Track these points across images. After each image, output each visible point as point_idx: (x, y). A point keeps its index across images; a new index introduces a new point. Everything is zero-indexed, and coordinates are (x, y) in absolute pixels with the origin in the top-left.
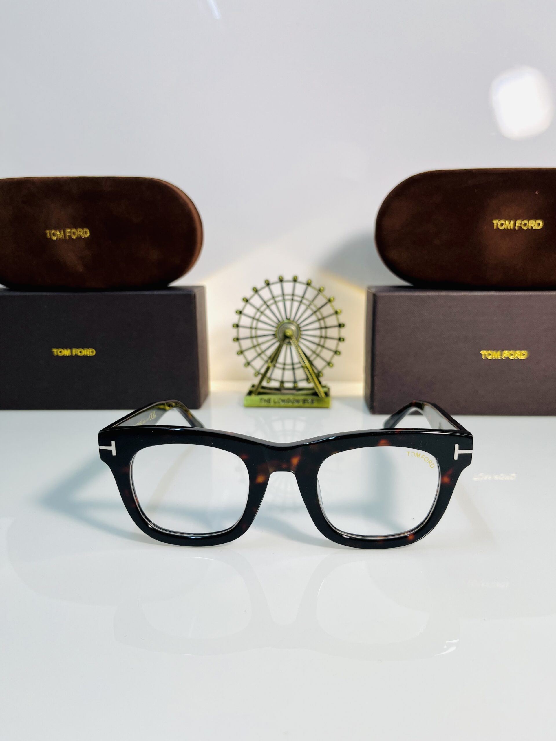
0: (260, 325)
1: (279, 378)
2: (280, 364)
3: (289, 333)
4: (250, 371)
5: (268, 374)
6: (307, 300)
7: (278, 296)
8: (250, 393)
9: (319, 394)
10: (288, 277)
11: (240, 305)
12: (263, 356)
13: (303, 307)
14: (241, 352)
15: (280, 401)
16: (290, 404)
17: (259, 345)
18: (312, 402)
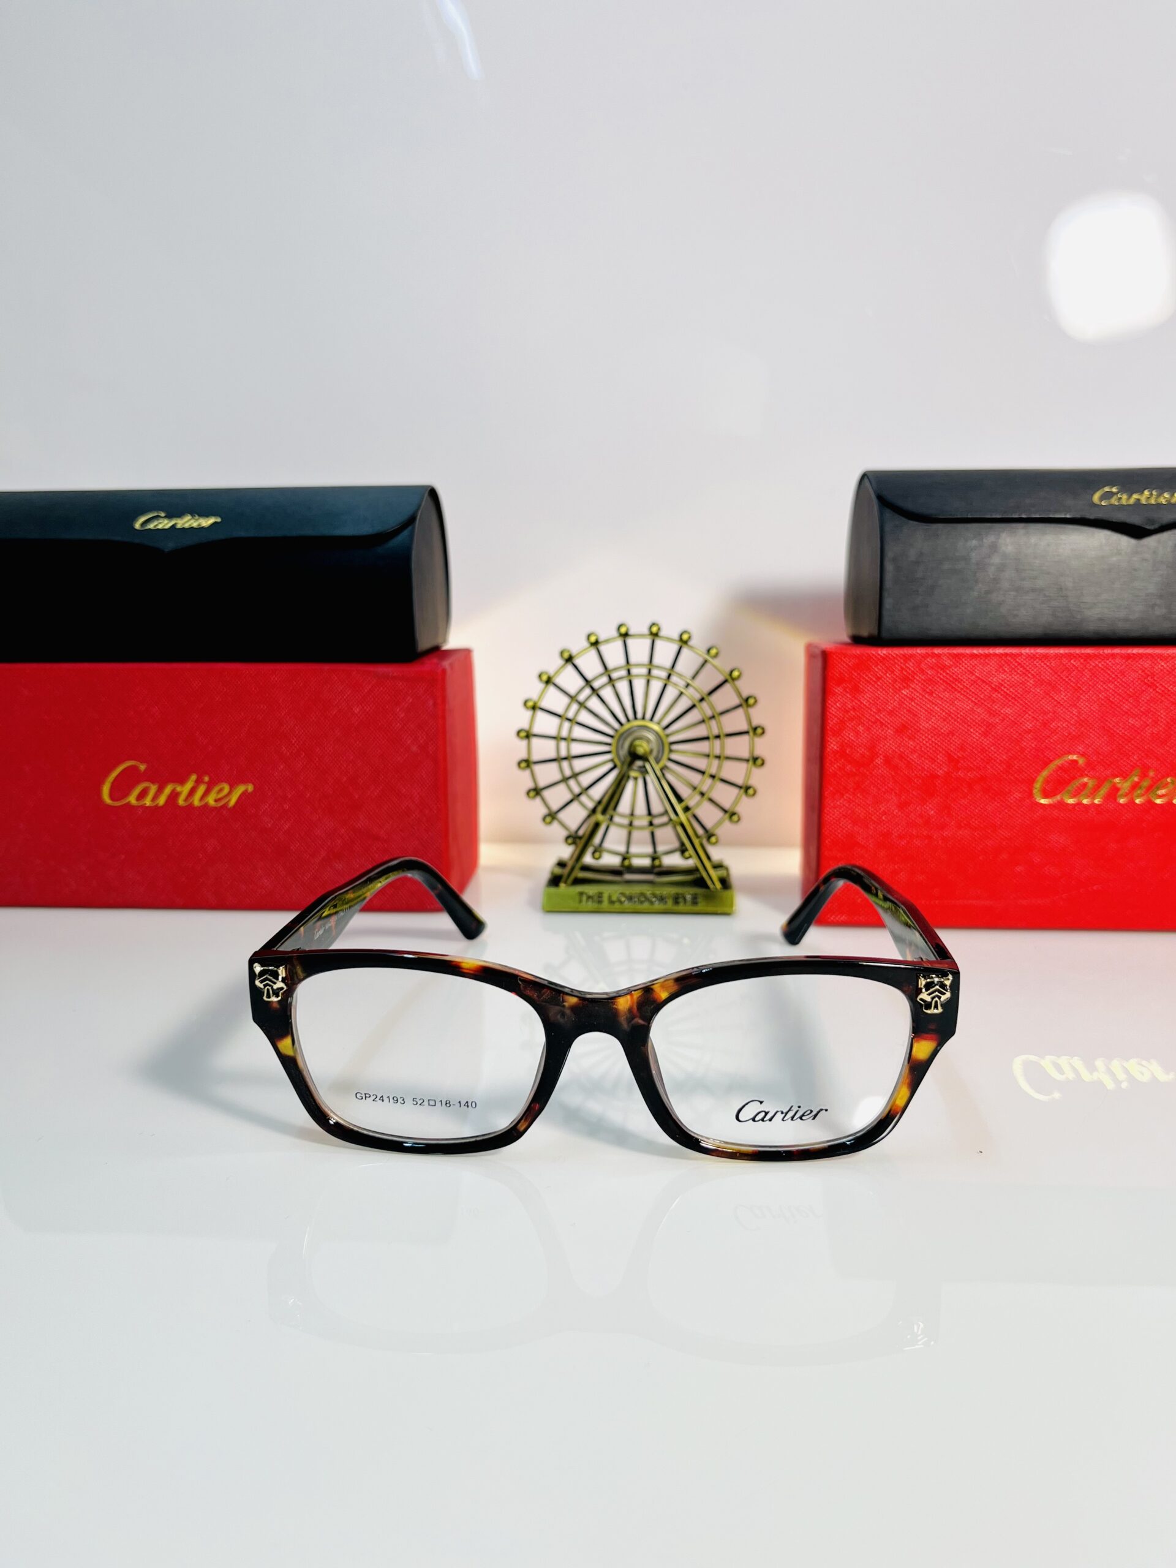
0: (579, 732)
1: (622, 849)
2: (622, 816)
3: (642, 748)
4: (557, 831)
5: (597, 840)
6: (680, 675)
7: (616, 669)
8: (555, 881)
9: (709, 883)
10: (638, 626)
11: (534, 689)
12: (583, 798)
13: (671, 693)
14: (536, 791)
15: (623, 899)
16: (646, 905)
17: (575, 776)
18: (695, 901)
